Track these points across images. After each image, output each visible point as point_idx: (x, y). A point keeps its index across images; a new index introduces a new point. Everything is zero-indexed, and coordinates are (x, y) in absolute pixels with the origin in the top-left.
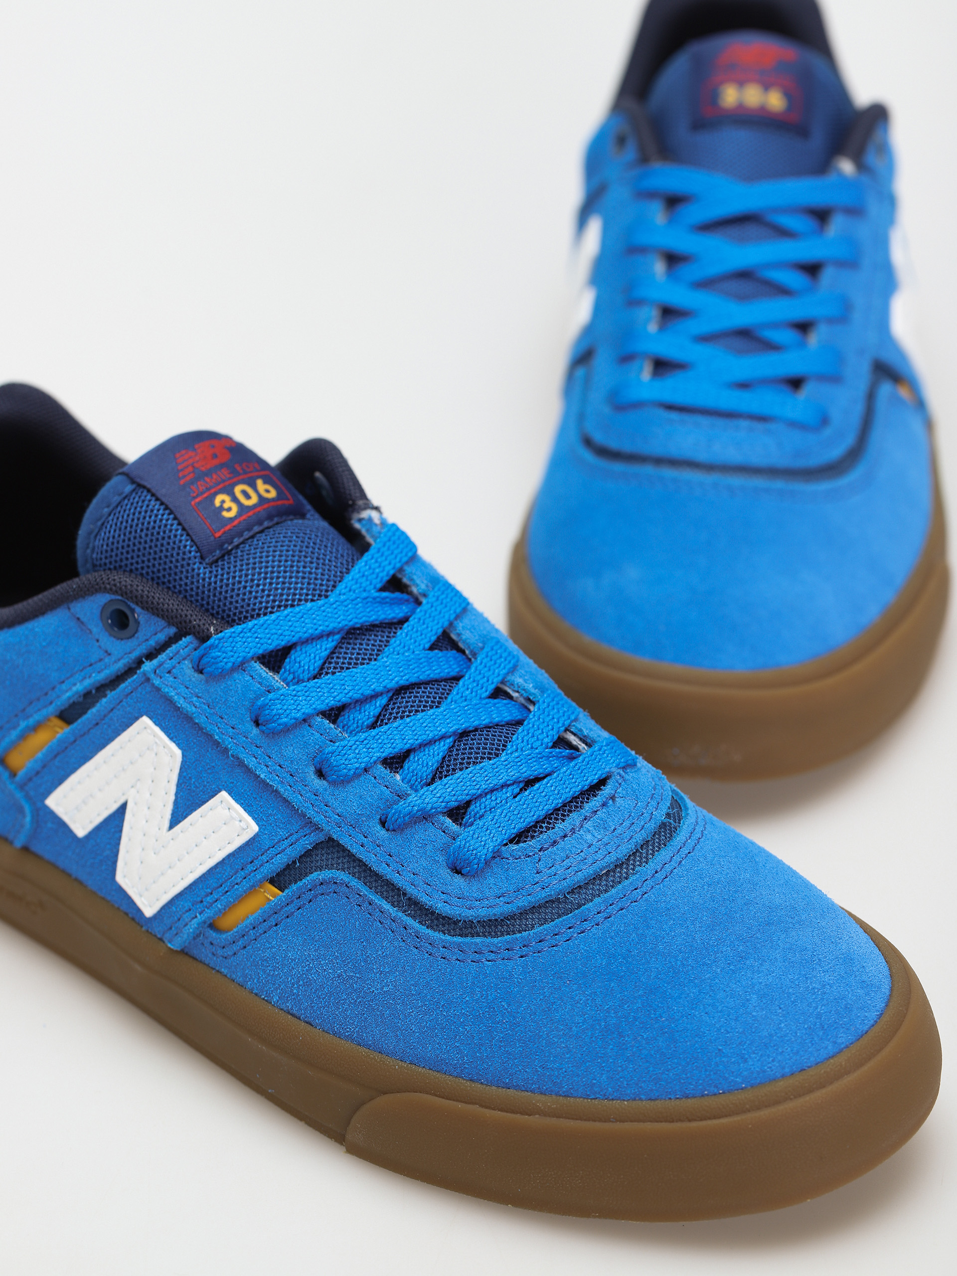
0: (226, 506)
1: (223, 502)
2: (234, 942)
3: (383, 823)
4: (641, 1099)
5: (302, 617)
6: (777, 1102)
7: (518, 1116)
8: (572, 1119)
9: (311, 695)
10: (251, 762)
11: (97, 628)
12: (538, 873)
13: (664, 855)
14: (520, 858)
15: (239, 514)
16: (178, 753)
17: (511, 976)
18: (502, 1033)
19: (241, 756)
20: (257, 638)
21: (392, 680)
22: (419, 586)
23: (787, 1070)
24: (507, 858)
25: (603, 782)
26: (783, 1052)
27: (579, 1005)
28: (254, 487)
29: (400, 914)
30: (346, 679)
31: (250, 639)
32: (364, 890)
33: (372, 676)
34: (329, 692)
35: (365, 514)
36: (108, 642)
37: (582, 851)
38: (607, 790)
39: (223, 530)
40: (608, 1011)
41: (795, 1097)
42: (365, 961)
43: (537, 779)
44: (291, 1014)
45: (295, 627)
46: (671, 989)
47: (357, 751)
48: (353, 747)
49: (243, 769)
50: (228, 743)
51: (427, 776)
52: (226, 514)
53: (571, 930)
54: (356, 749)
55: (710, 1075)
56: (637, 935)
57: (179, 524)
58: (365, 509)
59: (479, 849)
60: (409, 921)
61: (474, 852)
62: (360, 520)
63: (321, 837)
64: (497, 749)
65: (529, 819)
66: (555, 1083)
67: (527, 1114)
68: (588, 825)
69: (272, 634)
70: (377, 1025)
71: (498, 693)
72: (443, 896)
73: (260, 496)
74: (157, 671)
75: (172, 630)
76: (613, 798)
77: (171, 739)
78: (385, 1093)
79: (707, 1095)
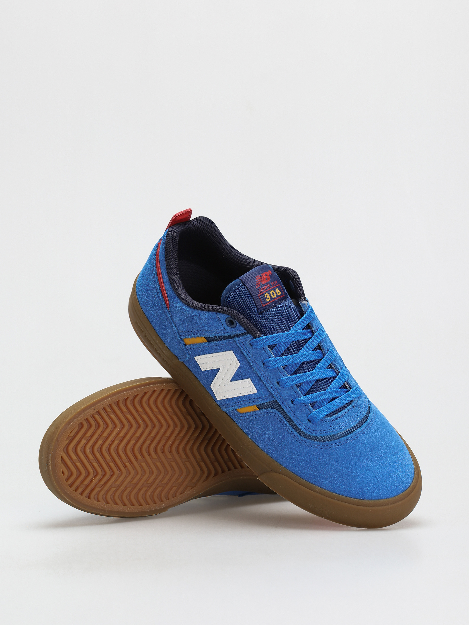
0: (267, 297)
1: (267, 296)
2: (241, 417)
3: (292, 402)
4: (344, 496)
5: (282, 337)
6: (379, 506)
7: (310, 491)
8: (325, 496)
9: (281, 361)
10: (260, 374)
11: (223, 322)
12: (331, 427)
13: (364, 426)
14: (327, 422)
15: (270, 300)
16: (239, 364)
17: (317, 453)
18: (311, 468)
19: (257, 372)
20: (269, 341)
21: (303, 360)
22: (314, 328)
23: (383, 497)
24: (324, 421)
25: (352, 401)
26: (383, 492)
27: (333, 466)
28: (275, 291)
29: (291, 428)
30: (291, 358)
31: (267, 341)
32: (283, 418)
33: (298, 358)
34: (285, 361)
35: (304, 302)
36: (225, 326)
37: (343, 422)
38: (353, 404)
39: (265, 305)
40: (341, 470)
41: (384, 505)
42: (278, 436)
43: (336, 398)
44: (253, 442)
45: (280, 339)
46: (358, 467)
47: (290, 381)
48: (289, 380)
49: (257, 375)
50: (254, 367)
51: (306, 391)
52: (267, 300)
53: (336, 444)
54: (290, 380)
55: (363, 494)
56: (353, 449)
57: (255, 302)
58: (304, 301)
59: (317, 418)
60: (293, 430)
61: (316, 418)
62: (302, 303)
63: (274, 400)
64: (327, 386)
65: (332, 410)
66: (322, 485)
67: (313, 491)
68: (346, 415)
69: (273, 341)
70: (277, 454)
71: (330, 367)
72: (304, 427)
73: (277, 295)
74: (239, 341)
75: (245, 331)
76: (354, 407)
77: (238, 359)
78: (275, 472)
79: (362, 499)
